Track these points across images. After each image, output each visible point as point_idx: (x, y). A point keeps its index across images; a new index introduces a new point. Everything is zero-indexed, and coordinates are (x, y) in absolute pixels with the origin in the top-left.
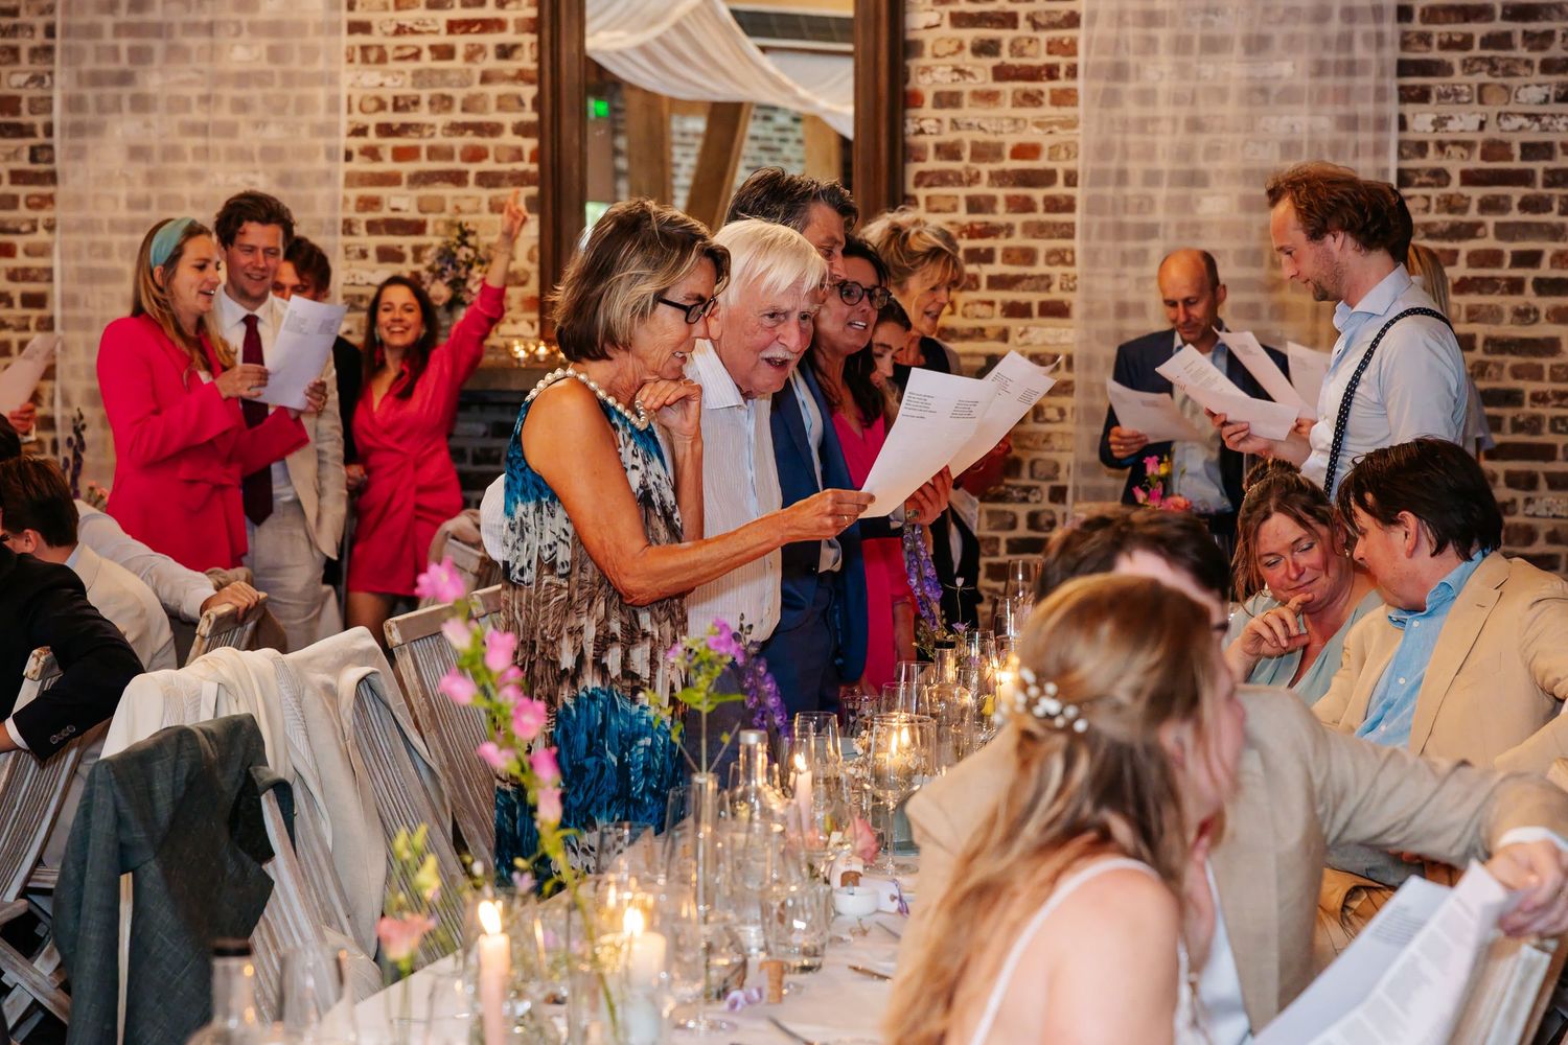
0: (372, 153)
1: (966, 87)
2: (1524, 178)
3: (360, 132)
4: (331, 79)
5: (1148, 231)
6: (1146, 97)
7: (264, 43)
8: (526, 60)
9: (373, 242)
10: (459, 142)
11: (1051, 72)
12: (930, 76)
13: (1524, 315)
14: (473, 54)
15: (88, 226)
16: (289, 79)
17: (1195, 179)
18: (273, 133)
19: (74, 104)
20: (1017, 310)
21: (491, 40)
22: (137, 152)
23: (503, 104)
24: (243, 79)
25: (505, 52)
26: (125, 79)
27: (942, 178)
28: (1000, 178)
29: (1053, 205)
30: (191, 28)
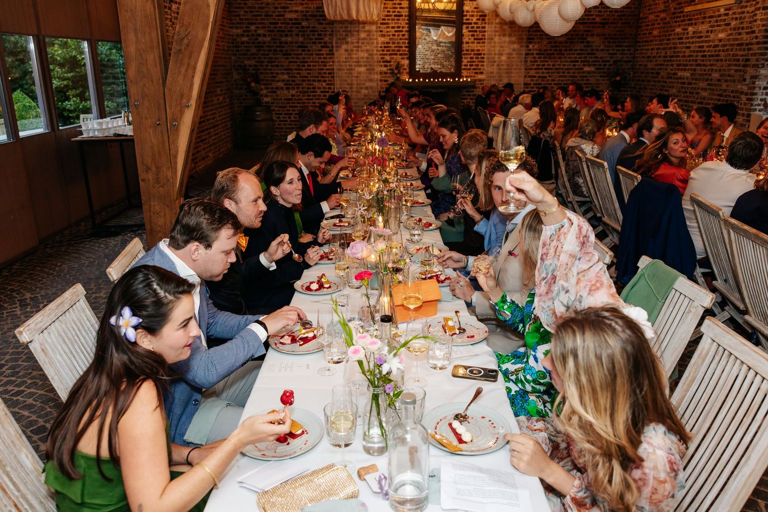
0: (383, 51)
1: (470, 41)
2: (543, 54)
3: (381, 47)
4: (377, 39)
5: (495, 62)
6: (495, 43)
7: (366, 34)
8: (406, 37)
9: (383, 64)
10: (396, 49)
11: (482, 39)
12: (465, 39)
13: (543, 73)
14: (398, 35)
15: (339, 62)
16: (370, 39)
17: (502, 54)
18: (368, 47)
19: (337, 43)
20: (476, 73)
21: (401, 33)
22: (346, 50)
23: (403, 43)
24: (364, 39)
25: (403, 35)
26: (344, 39)
27: (466, 54)
28: (474, 54)
29: (482, 58)
30: (355, 31)
